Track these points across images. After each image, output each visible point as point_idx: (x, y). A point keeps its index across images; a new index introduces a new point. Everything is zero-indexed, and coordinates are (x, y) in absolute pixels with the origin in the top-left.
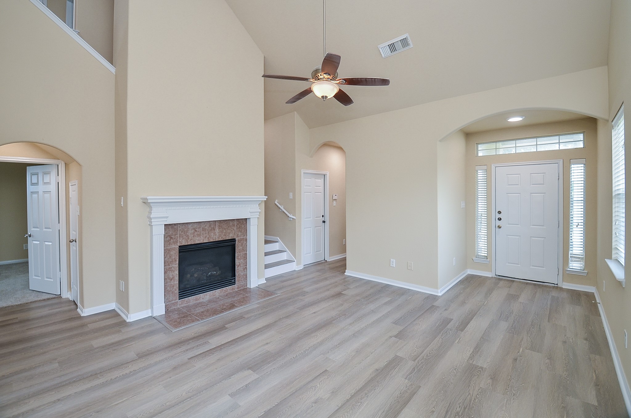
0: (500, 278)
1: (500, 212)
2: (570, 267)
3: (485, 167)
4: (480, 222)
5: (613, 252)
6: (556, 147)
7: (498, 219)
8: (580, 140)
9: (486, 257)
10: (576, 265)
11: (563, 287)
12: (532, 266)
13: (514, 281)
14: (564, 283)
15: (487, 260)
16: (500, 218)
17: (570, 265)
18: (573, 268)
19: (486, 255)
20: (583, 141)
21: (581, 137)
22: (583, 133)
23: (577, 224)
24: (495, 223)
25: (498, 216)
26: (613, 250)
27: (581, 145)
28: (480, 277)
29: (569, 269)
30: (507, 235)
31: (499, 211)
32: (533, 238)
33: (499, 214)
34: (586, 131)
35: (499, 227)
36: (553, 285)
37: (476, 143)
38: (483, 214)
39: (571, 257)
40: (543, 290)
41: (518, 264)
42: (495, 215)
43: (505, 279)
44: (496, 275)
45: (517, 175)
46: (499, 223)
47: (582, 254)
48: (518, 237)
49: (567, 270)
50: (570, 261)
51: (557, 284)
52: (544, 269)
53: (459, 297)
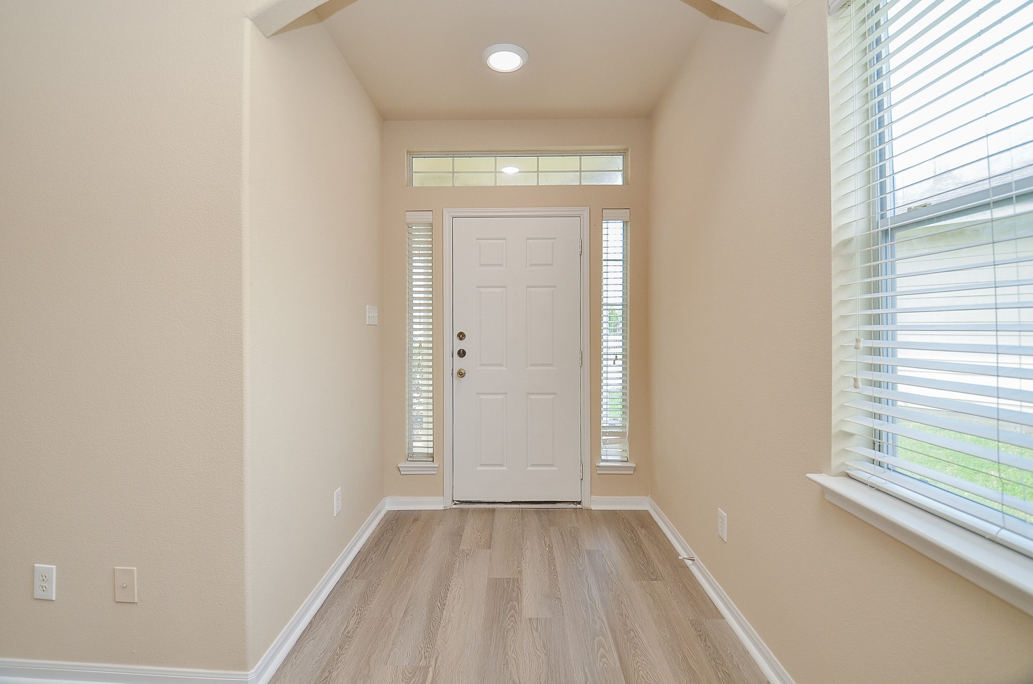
0: (464, 509)
1: (461, 336)
2: (603, 457)
3: (428, 217)
4: (417, 363)
5: (835, 448)
6: (572, 181)
7: (459, 353)
9: (431, 457)
10: (612, 453)
11: (593, 507)
12: (533, 465)
13: (493, 510)
14: (593, 497)
15: (430, 464)
16: (463, 350)
17: (603, 451)
18: (609, 458)
19: (431, 451)
20: (622, 172)
22: (623, 153)
23: (614, 357)
24: (451, 363)
25: (459, 345)
26: (832, 443)
27: (616, 179)
28: (418, 515)
29: (602, 464)
30: (478, 394)
31: (461, 333)
32: (532, 397)
33: (461, 339)
34: (627, 150)
35: (461, 375)
36: (573, 506)
37: (407, 152)
38: (424, 342)
39: (605, 434)
40: (561, 534)
41: (501, 465)
42: (451, 344)
43: (475, 510)
44: (453, 501)
45: (499, 241)
46: (460, 363)
47: (622, 425)
48: (501, 397)
49: (597, 465)
50: (602, 444)
51: (581, 502)
52: (556, 468)
53: (335, 674)
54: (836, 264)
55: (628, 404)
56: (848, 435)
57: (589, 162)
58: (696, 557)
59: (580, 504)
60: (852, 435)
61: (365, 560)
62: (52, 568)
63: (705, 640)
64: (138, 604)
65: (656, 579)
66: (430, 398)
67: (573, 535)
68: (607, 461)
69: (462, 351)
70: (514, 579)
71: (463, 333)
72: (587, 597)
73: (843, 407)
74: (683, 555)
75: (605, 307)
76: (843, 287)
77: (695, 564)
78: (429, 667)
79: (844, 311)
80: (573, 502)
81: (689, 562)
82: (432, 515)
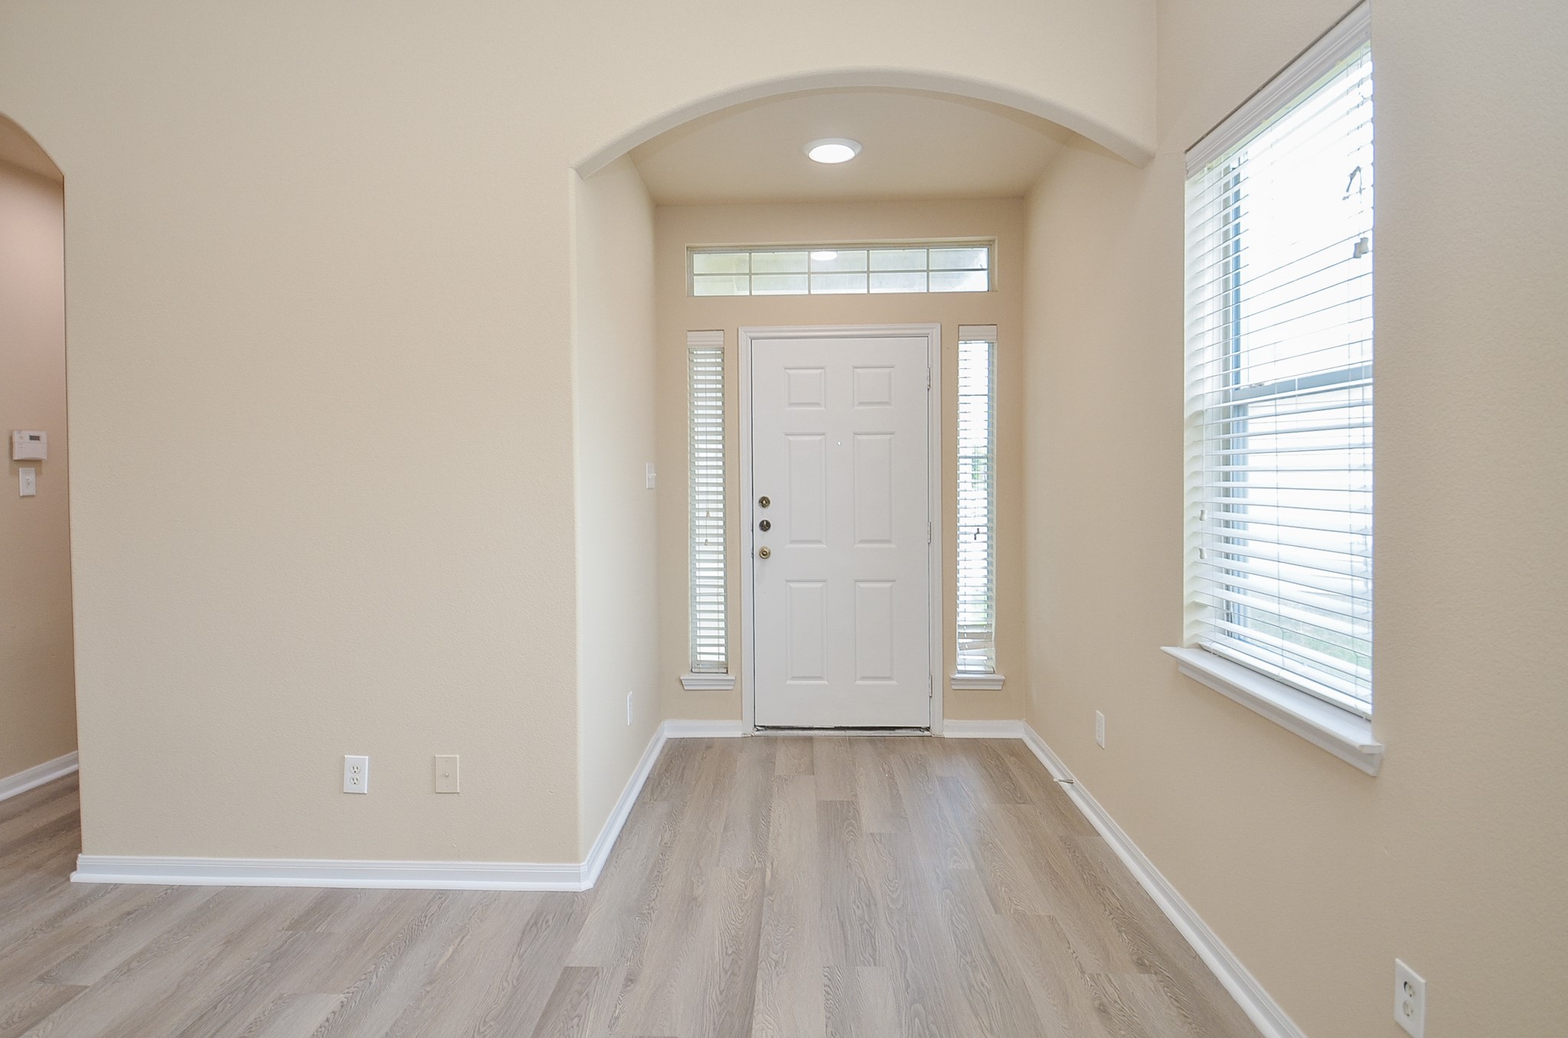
0: (772, 735)
1: (764, 502)
2: (960, 668)
3: (717, 338)
4: (703, 540)
5: (1187, 619)
6: (916, 285)
7: (761, 524)
8: (980, 268)
9: (725, 667)
10: (973, 661)
11: (947, 735)
12: (863, 678)
13: (810, 739)
14: (947, 722)
15: (725, 676)
16: (767, 521)
17: (960, 658)
18: (968, 668)
19: (722, 658)
20: (986, 272)
21: (981, 257)
22: (989, 245)
23: (975, 530)
24: (751, 539)
25: (762, 515)
26: (1185, 614)
27: (978, 282)
28: (708, 744)
29: (958, 676)
30: (787, 581)
31: (768, 502)
32: (861, 585)
33: (764, 506)
34: (994, 241)
35: (764, 555)
36: (919, 733)
37: (687, 248)
38: (714, 510)
39: (962, 635)
40: (904, 761)
41: (821, 678)
42: (750, 513)
43: (785, 739)
44: (755, 726)
45: (815, 371)
46: (762, 540)
47: (986, 623)
48: (819, 585)
49: (952, 677)
50: (958, 649)
51: (929, 728)
52: (894, 682)
53: (666, 873)
54: (1188, 436)
55: (993, 594)
56: (1200, 606)
57: (941, 257)
58: (1075, 779)
59: (928, 731)
60: (1205, 606)
61: (659, 784)
62: (365, 759)
63: (1075, 852)
64: (461, 795)
65: (1024, 803)
66: (721, 586)
67: (919, 762)
68: (965, 672)
69: (765, 523)
70: (848, 802)
71: (767, 498)
72: (938, 817)
73: (1195, 578)
74: (1057, 776)
75: (962, 461)
76: (1196, 458)
77: (1073, 787)
78: (765, 868)
79: (1197, 482)
80: (919, 728)
81: (1066, 786)
82: (728, 745)
